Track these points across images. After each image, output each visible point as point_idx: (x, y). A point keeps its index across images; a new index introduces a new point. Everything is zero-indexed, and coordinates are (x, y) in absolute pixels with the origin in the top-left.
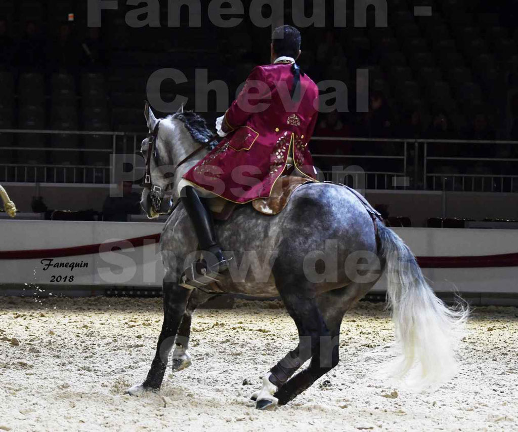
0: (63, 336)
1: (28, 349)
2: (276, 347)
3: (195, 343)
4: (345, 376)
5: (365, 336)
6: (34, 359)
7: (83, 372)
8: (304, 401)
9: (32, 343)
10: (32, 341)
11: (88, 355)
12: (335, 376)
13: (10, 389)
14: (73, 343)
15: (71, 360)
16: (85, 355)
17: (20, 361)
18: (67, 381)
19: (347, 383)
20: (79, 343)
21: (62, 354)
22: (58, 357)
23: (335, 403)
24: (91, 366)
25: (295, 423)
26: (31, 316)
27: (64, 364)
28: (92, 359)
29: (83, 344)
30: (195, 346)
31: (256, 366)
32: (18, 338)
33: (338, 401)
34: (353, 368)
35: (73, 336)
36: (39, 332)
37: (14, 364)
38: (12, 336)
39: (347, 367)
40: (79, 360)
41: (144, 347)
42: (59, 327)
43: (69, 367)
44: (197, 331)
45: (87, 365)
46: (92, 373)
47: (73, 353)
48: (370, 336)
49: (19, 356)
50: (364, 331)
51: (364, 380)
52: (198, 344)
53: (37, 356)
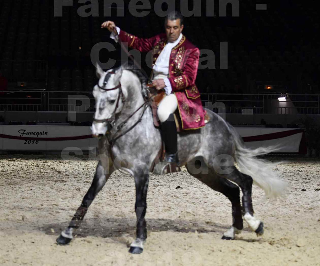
0: (78, 170)
1: (64, 175)
4: (186, 184)
6: (67, 178)
7: (86, 183)
8: (170, 194)
9: (66, 172)
10: (66, 171)
11: (87, 177)
12: (182, 184)
13: (58, 190)
14: (82, 172)
15: (81, 179)
16: (86, 177)
17: (62, 179)
18: (79, 187)
19: (186, 187)
21: (78, 177)
22: (76, 178)
24: (89, 181)
25: (167, 202)
26: (66, 162)
27: (78, 180)
28: (89, 178)
29: (86, 173)
31: (152, 180)
32: (61, 171)
33: (184, 193)
34: (189, 181)
35: (82, 170)
36: (69, 168)
37: (59, 180)
38: (59, 170)
39: (187, 180)
40: (84, 179)
42: (77, 166)
43: (80, 181)
45: (87, 181)
47: (82, 176)
49: (61, 177)
51: (193, 185)
53: (68, 177)
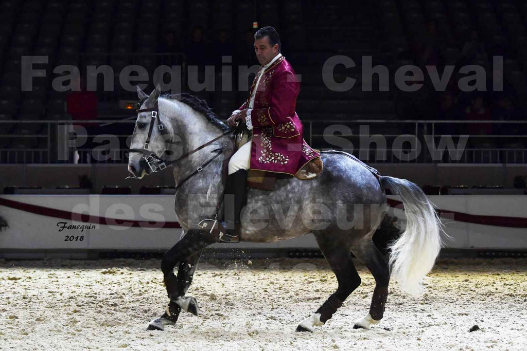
0: (253, 292)
1: (224, 303)
2: (433, 298)
3: (364, 295)
4: (491, 321)
5: (508, 287)
6: (229, 310)
7: (270, 321)
8: (457, 343)
9: (227, 297)
10: (227, 295)
12: (482, 321)
14: (262, 297)
17: (217, 312)
19: (492, 327)
20: (266, 296)
21: (252, 306)
22: (250, 309)
23: (483, 344)
24: (277, 316)
26: (226, 275)
27: (254, 315)
28: (277, 310)
29: (270, 298)
30: (364, 298)
31: (415, 313)
32: (215, 294)
33: (486, 342)
34: (498, 314)
35: (262, 291)
36: (234, 288)
37: (212, 315)
38: (211, 292)
39: (493, 313)
40: (266, 311)
41: (321, 300)
42: (250, 284)
43: (258, 317)
44: (366, 285)
45: (273, 315)
46: (278, 322)
47: (262, 305)
48: (512, 287)
49: (216, 308)
50: (507, 282)
51: (507, 324)
52: (367, 296)
53: (232, 308)
